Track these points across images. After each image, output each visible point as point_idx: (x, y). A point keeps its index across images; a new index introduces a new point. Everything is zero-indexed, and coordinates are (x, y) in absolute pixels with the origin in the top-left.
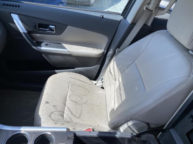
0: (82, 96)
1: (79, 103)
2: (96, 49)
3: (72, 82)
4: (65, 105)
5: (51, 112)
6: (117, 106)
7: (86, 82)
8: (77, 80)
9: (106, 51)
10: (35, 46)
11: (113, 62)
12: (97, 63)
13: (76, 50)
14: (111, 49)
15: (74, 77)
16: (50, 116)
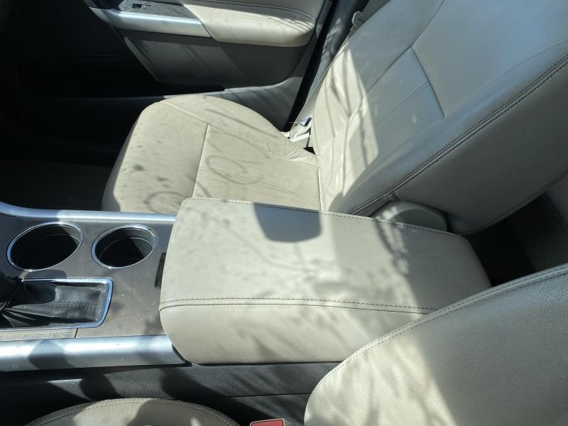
0: (244, 165)
1: (237, 180)
2: (289, 20)
3: (213, 124)
4: (195, 181)
5: (151, 192)
6: (350, 181)
7: (257, 127)
8: (231, 118)
9: (319, 27)
10: (99, 7)
11: (342, 55)
12: (293, 71)
13: (226, 21)
14: (336, 19)
15: (221, 111)
16: (146, 202)
